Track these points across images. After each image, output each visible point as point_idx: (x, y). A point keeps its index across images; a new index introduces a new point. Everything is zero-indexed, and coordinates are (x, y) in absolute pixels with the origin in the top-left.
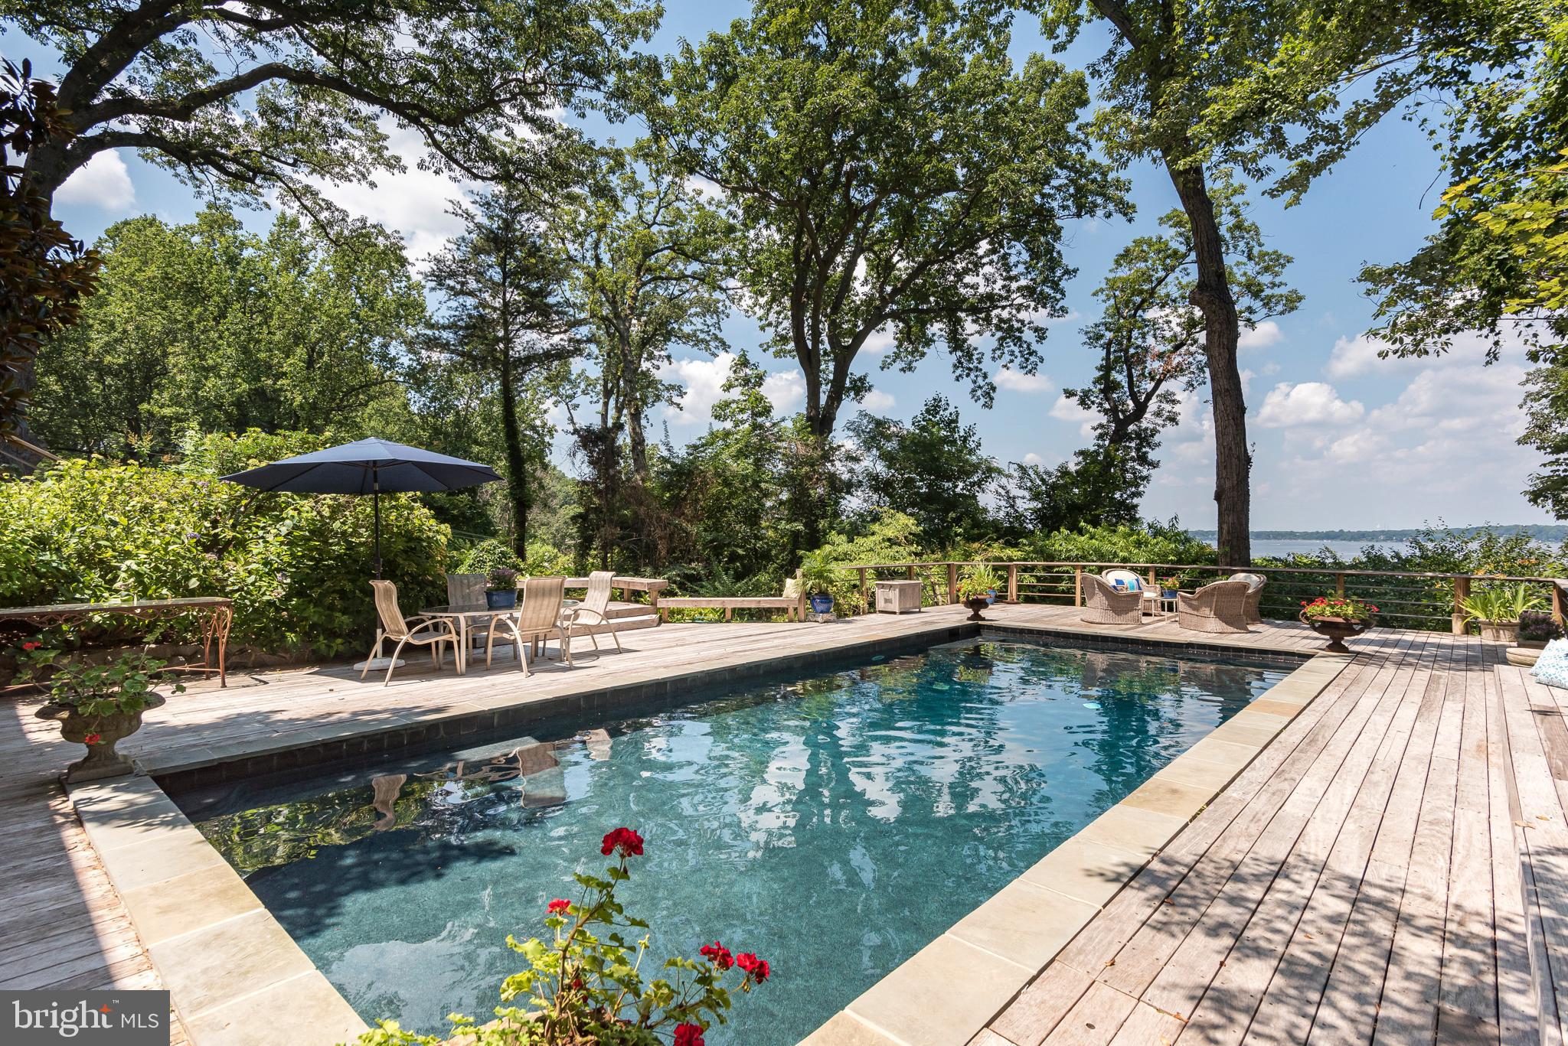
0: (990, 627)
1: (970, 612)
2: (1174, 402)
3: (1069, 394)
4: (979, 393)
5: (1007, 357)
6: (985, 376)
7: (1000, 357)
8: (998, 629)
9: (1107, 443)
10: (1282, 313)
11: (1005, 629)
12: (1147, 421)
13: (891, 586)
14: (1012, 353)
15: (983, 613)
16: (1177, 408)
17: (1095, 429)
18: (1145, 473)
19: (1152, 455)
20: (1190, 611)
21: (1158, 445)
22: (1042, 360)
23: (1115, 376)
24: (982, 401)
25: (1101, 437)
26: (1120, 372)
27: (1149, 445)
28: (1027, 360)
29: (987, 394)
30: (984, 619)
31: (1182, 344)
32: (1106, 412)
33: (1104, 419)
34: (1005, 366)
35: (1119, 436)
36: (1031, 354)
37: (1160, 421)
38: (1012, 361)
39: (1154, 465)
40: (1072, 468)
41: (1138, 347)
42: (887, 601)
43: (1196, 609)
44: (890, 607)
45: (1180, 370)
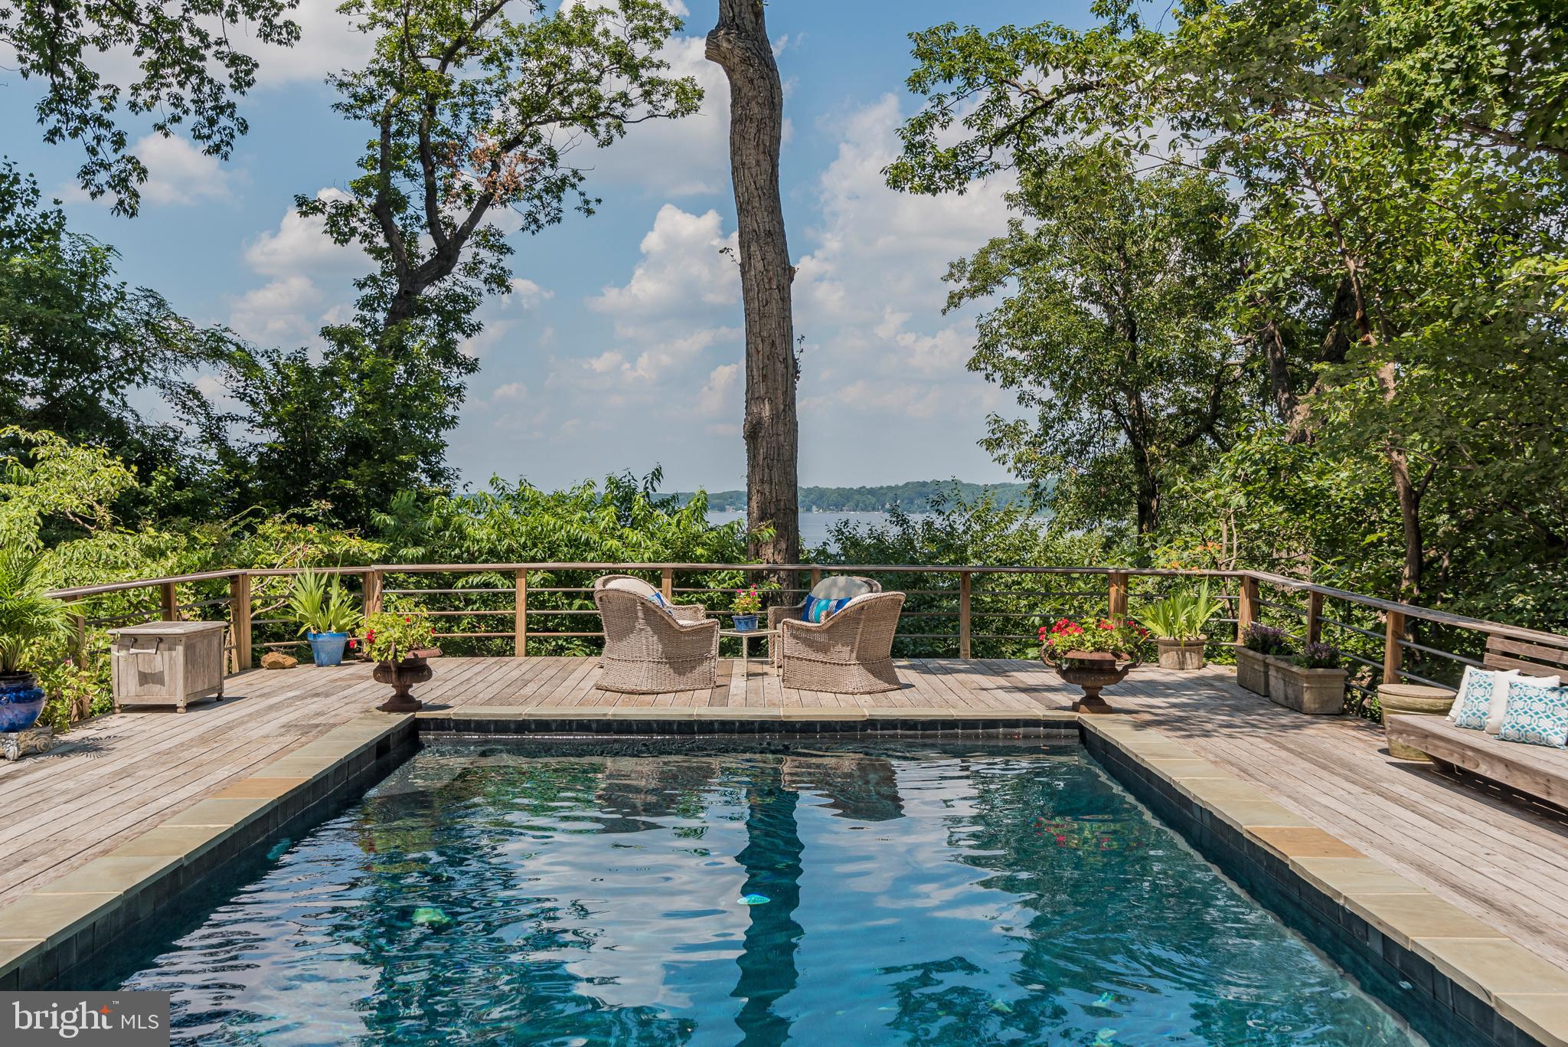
0: (441, 725)
1: (388, 691)
2: (504, 250)
3: (307, 206)
4: (102, 177)
5: (164, 109)
6: (119, 142)
7: (149, 107)
8: (464, 725)
9: (381, 316)
10: (672, 115)
11: (481, 726)
12: (456, 280)
13: (160, 639)
14: (177, 101)
15: (419, 691)
16: (507, 261)
17: (361, 285)
18: (454, 381)
19: (466, 347)
20: (813, 656)
21: (477, 328)
22: (244, 127)
23: (400, 183)
24: (111, 198)
25: (366, 304)
26: (411, 176)
27: (459, 327)
28: (212, 122)
29: (120, 183)
30: (419, 706)
31: (517, 141)
32: (378, 253)
33: (376, 267)
34: (160, 127)
35: (406, 306)
36: (220, 109)
37: (476, 283)
38: (176, 119)
39: (471, 367)
40: (316, 360)
41: (445, 132)
42: (145, 678)
43: (824, 649)
44: (157, 695)
45: (514, 191)
